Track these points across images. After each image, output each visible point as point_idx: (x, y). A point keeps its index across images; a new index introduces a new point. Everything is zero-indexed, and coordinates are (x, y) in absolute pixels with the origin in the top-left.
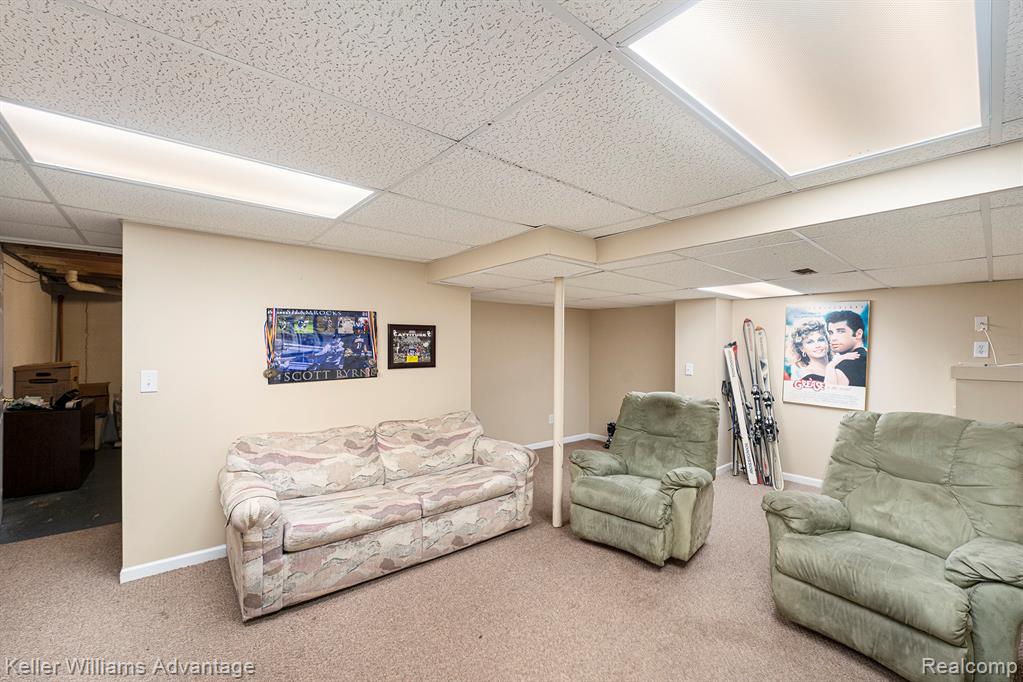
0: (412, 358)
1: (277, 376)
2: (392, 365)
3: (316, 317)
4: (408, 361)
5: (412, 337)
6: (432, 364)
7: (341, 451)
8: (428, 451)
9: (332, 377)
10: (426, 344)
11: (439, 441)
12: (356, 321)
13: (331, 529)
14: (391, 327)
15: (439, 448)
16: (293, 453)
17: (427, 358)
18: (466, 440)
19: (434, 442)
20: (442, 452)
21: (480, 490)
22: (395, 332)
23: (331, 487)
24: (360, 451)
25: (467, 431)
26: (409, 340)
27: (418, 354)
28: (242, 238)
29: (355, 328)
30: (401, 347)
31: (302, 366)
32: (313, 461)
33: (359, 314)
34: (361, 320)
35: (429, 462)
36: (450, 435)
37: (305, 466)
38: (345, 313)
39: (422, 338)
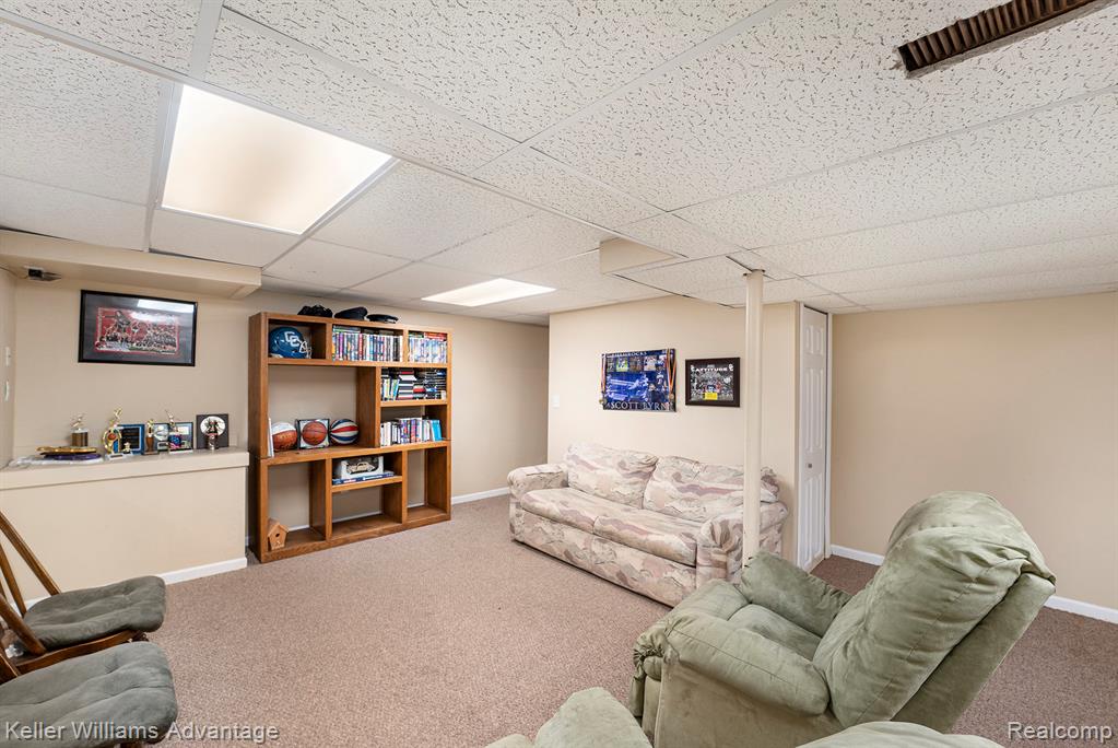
0: (711, 395)
1: (608, 404)
2: (688, 402)
3: (629, 358)
4: (706, 398)
5: (711, 372)
6: (736, 403)
7: (612, 467)
8: (678, 494)
9: (640, 408)
10: (728, 380)
11: (692, 488)
12: (658, 359)
13: (537, 505)
14: (689, 363)
15: (690, 494)
16: (585, 459)
17: (729, 396)
18: (725, 497)
19: (688, 487)
20: (693, 500)
21: (644, 538)
22: (692, 368)
23: (598, 492)
24: (625, 472)
25: (730, 487)
26: (707, 376)
27: (718, 391)
28: (587, 309)
29: (657, 366)
30: (699, 383)
31: (622, 398)
32: (592, 468)
33: (660, 352)
34: (661, 357)
35: (675, 504)
36: (709, 485)
37: (586, 469)
38: (650, 353)
39: (721, 373)
